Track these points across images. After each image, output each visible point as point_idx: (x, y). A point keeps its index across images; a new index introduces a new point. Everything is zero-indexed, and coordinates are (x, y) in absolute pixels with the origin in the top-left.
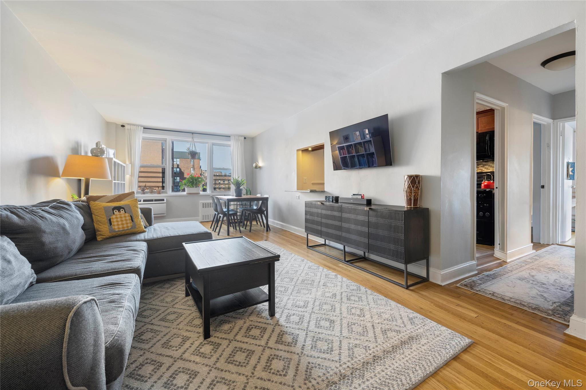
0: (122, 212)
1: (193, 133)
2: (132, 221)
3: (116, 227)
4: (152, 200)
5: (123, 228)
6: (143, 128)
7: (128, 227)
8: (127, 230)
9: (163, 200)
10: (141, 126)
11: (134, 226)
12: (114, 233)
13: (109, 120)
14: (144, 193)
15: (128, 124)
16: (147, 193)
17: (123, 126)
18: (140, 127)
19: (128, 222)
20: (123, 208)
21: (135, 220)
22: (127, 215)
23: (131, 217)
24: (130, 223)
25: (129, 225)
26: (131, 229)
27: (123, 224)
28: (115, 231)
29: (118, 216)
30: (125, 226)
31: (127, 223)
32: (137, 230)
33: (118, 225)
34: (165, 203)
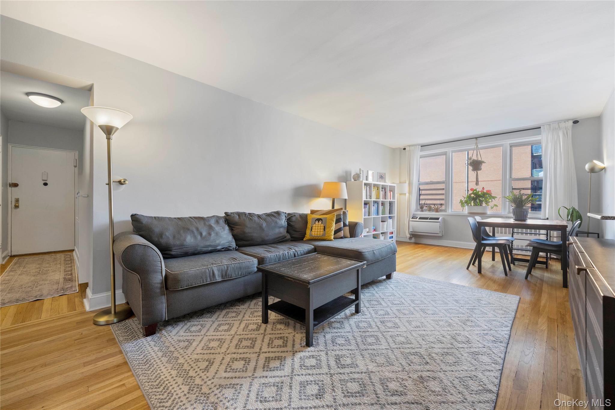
0: (320, 222)
1: (476, 138)
2: (324, 230)
3: (313, 233)
4: (427, 218)
5: (317, 234)
6: (420, 146)
7: (320, 234)
8: (320, 236)
9: (438, 219)
10: (419, 145)
11: (324, 235)
12: (312, 237)
13: (394, 147)
14: (422, 211)
15: (409, 146)
16: (426, 210)
17: (405, 149)
18: (417, 146)
19: (321, 230)
20: (322, 220)
21: (327, 230)
22: (322, 225)
23: (324, 227)
24: (323, 232)
25: (321, 233)
26: (322, 236)
27: (318, 232)
28: (312, 236)
29: (317, 225)
30: (319, 233)
31: (320, 232)
32: (326, 238)
33: (315, 231)
34: (440, 222)
